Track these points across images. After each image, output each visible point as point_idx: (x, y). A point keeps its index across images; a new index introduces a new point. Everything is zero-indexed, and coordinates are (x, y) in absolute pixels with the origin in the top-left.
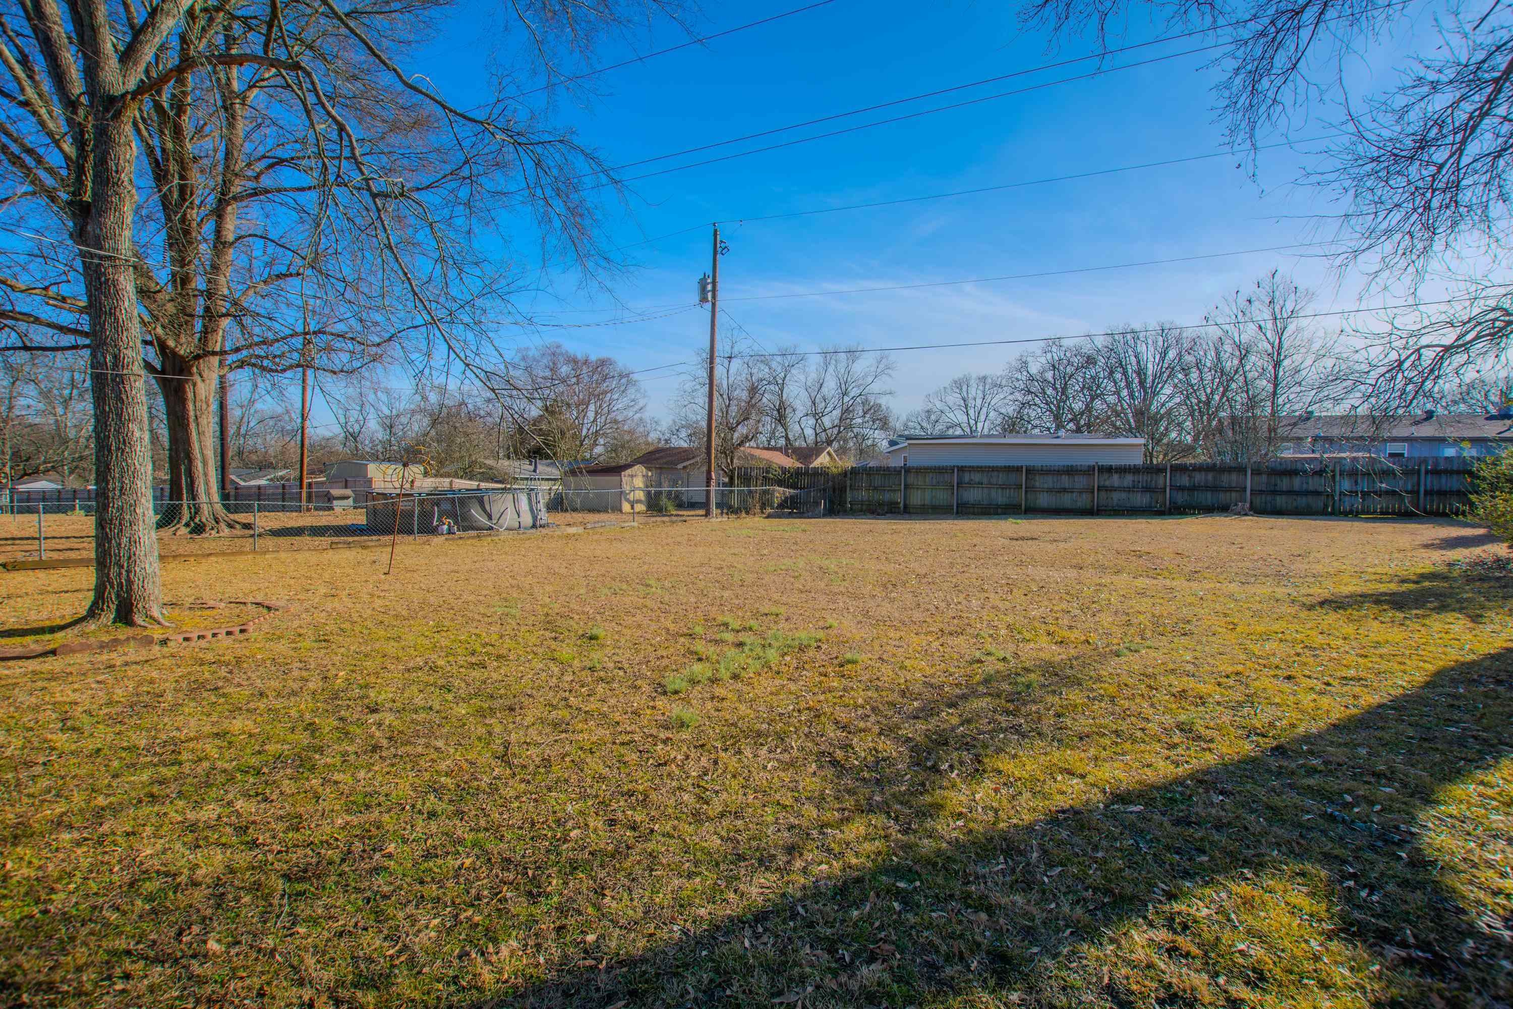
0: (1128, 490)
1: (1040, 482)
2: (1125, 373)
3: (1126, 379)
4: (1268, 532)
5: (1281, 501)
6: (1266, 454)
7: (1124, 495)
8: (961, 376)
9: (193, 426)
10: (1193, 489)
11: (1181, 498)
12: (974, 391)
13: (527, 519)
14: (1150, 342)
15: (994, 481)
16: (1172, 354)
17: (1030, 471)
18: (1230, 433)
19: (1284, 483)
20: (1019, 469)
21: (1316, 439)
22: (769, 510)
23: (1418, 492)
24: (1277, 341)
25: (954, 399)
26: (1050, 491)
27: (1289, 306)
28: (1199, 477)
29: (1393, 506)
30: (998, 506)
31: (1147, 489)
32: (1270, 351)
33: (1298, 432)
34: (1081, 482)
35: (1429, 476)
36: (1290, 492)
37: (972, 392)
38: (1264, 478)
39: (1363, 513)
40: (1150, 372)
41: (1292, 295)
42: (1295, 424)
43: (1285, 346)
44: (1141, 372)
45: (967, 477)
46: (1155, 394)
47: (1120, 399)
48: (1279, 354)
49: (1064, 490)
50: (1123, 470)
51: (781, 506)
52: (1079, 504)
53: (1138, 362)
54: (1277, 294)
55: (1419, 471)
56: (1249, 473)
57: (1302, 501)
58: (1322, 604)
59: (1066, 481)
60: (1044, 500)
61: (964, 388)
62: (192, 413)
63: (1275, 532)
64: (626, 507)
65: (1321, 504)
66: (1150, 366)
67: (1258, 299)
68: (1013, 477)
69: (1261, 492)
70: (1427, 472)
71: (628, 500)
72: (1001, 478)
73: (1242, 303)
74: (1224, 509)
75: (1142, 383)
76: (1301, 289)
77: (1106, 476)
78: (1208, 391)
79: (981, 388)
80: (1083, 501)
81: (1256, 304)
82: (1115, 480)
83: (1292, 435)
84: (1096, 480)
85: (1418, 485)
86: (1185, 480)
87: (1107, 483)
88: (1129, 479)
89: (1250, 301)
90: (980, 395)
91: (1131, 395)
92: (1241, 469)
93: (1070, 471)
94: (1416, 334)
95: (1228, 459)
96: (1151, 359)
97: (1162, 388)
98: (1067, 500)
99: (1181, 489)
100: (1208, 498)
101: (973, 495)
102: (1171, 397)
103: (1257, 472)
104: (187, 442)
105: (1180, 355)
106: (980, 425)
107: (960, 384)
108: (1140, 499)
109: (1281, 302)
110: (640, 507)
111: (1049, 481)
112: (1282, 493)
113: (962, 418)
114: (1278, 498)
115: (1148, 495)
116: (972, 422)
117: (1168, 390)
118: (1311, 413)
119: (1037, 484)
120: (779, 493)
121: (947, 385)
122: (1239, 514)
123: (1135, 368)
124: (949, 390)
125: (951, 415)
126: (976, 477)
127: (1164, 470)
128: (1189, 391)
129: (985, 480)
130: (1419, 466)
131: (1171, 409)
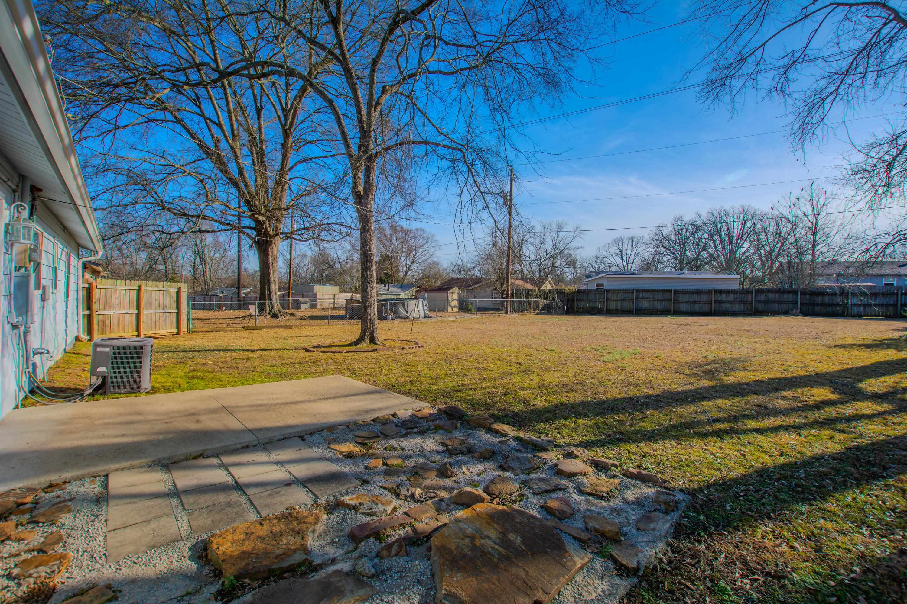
0: (731, 302)
1: (682, 298)
2: (720, 235)
3: (721, 238)
4: (811, 324)
5: (817, 309)
6: (809, 284)
7: (728, 305)
8: (619, 237)
9: (271, 267)
10: (767, 302)
11: (761, 307)
12: (627, 246)
13: (422, 314)
14: (735, 217)
15: (656, 297)
16: (749, 224)
17: (676, 292)
18: (787, 272)
19: (819, 299)
20: (669, 291)
21: (839, 275)
22: (537, 311)
23: (897, 305)
24: (815, 221)
25: (614, 250)
26: (687, 302)
27: (822, 201)
28: (771, 296)
29: (883, 313)
30: (658, 310)
31: (741, 302)
32: (810, 225)
33: (828, 271)
34: (704, 298)
35: (903, 297)
36: (823, 304)
37: (625, 245)
38: (808, 297)
39: (865, 316)
40: (735, 235)
41: (823, 196)
42: (826, 266)
43: (819, 224)
44: (730, 235)
45: (641, 295)
46: (738, 247)
47: (717, 250)
48: (816, 228)
49: (695, 302)
50: (728, 292)
51: (543, 309)
52: (704, 310)
53: (728, 229)
54: (814, 195)
55: (897, 294)
56: (799, 293)
57: (830, 309)
58: (835, 347)
59: (696, 297)
60: (684, 307)
61: (620, 243)
62: (271, 262)
63: (814, 324)
64: (450, 309)
65: (840, 311)
66: (735, 231)
67: (803, 197)
68: (667, 295)
69: (806, 304)
70: (902, 294)
71: (450, 306)
72: (660, 296)
73: (793, 199)
74: (786, 313)
75: (731, 242)
76: (829, 192)
77: (718, 295)
78: (771, 246)
79: (630, 243)
80: (706, 308)
81: (802, 200)
82: (724, 297)
83: (824, 273)
84: (713, 297)
85: (897, 301)
86: (762, 297)
87: (719, 299)
88: (731, 297)
89: (798, 199)
90: (630, 246)
91: (724, 248)
92: (795, 292)
93: (698, 292)
94: (874, 237)
95: (786, 286)
96: (736, 226)
97: (743, 244)
98: (697, 307)
99: (760, 302)
100: (776, 307)
101: (645, 304)
102: (748, 249)
103: (804, 293)
104: (269, 275)
105: (754, 225)
106: (630, 265)
107: (618, 241)
108: (737, 307)
109: (817, 200)
110: (456, 310)
111: (686, 298)
112: (818, 304)
113: (618, 260)
114: (816, 308)
115: (742, 305)
116: (625, 264)
117: (746, 245)
118: (836, 260)
119: (680, 299)
120: (542, 302)
121: (610, 242)
122: (794, 315)
123: (726, 232)
124: (611, 245)
125: (612, 260)
126: (646, 295)
127: (751, 292)
128: (759, 245)
129: (651, 296)
130: (898, 291)
131: (748, 256)
